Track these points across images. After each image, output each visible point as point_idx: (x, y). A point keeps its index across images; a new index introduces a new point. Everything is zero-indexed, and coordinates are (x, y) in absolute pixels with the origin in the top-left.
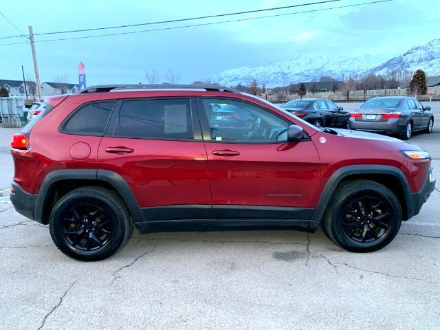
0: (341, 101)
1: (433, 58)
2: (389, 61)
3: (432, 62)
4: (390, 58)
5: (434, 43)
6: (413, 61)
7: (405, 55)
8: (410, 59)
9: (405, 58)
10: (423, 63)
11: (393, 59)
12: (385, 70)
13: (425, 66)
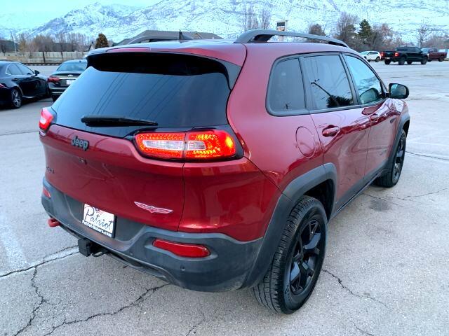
0: (38, 64)
1: (92, 23)
2: (52, 21)
3: (92, 26)
4: (53, 19)
5: (91, 8)
6: (74, 24)
7: (65, 17)
8: (72, 22)
9: (66, 20)
10: (84, 27)
11: (55, 20)
12: (49, 30)
13: (86, 31)
